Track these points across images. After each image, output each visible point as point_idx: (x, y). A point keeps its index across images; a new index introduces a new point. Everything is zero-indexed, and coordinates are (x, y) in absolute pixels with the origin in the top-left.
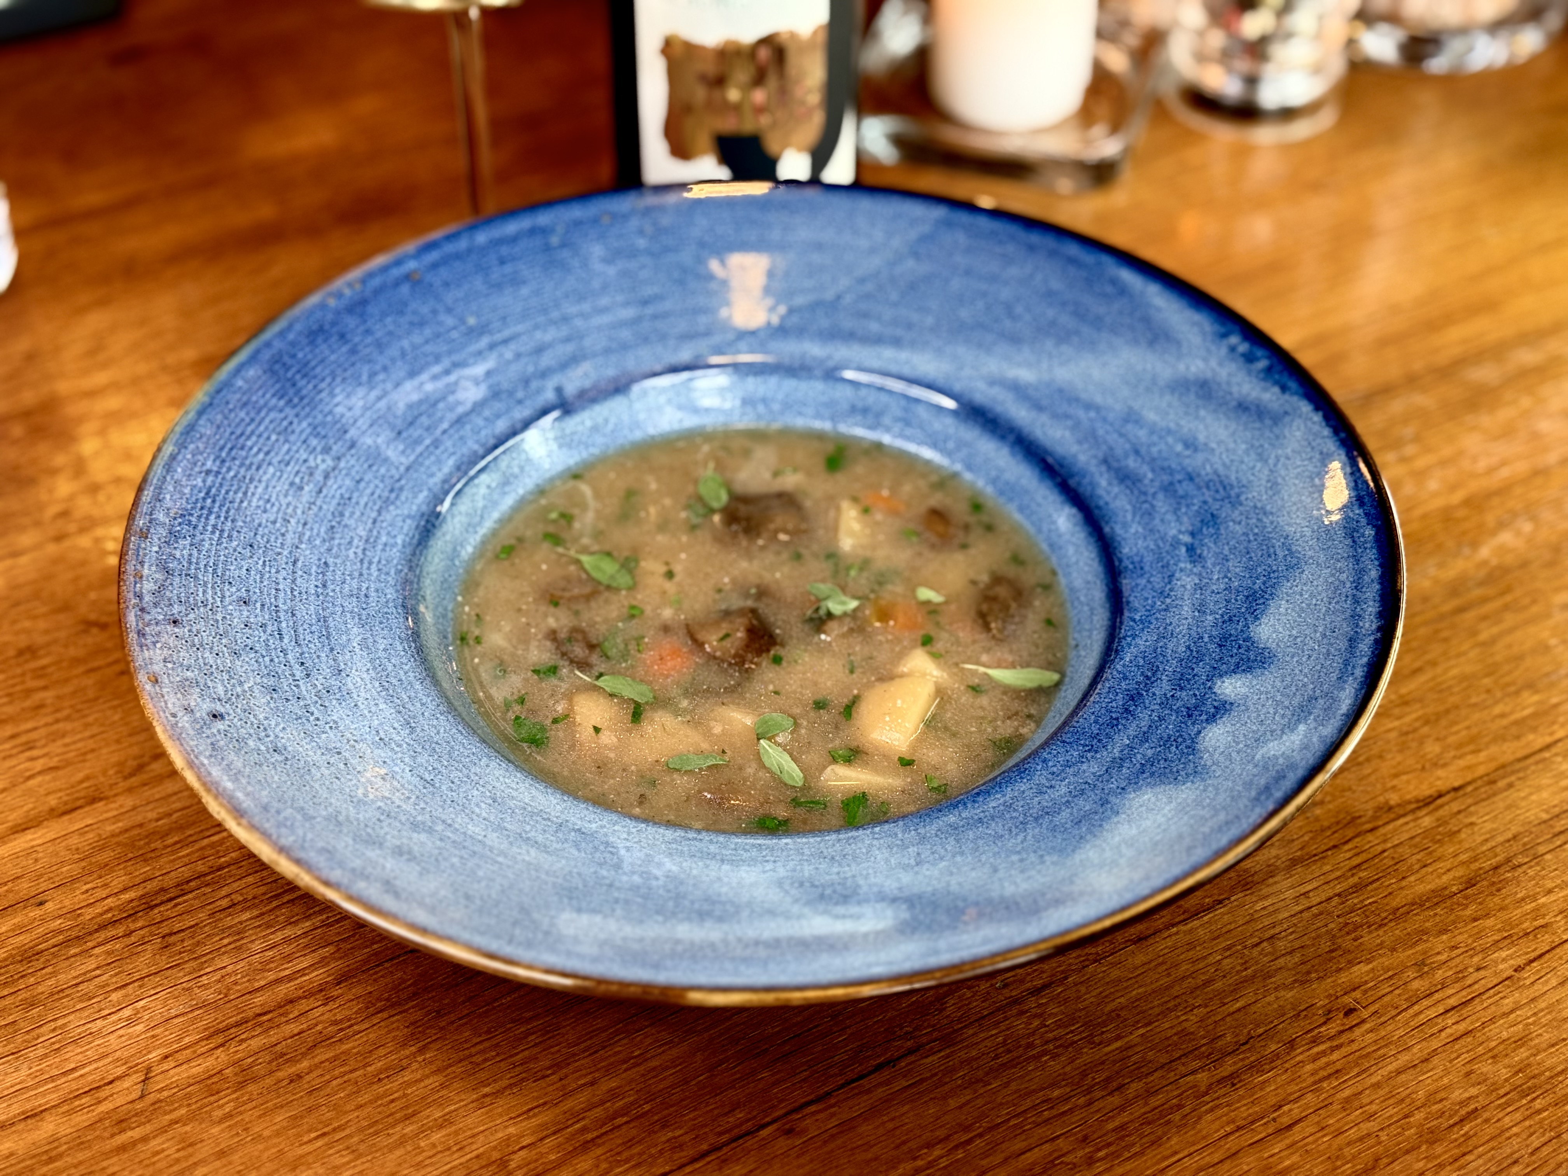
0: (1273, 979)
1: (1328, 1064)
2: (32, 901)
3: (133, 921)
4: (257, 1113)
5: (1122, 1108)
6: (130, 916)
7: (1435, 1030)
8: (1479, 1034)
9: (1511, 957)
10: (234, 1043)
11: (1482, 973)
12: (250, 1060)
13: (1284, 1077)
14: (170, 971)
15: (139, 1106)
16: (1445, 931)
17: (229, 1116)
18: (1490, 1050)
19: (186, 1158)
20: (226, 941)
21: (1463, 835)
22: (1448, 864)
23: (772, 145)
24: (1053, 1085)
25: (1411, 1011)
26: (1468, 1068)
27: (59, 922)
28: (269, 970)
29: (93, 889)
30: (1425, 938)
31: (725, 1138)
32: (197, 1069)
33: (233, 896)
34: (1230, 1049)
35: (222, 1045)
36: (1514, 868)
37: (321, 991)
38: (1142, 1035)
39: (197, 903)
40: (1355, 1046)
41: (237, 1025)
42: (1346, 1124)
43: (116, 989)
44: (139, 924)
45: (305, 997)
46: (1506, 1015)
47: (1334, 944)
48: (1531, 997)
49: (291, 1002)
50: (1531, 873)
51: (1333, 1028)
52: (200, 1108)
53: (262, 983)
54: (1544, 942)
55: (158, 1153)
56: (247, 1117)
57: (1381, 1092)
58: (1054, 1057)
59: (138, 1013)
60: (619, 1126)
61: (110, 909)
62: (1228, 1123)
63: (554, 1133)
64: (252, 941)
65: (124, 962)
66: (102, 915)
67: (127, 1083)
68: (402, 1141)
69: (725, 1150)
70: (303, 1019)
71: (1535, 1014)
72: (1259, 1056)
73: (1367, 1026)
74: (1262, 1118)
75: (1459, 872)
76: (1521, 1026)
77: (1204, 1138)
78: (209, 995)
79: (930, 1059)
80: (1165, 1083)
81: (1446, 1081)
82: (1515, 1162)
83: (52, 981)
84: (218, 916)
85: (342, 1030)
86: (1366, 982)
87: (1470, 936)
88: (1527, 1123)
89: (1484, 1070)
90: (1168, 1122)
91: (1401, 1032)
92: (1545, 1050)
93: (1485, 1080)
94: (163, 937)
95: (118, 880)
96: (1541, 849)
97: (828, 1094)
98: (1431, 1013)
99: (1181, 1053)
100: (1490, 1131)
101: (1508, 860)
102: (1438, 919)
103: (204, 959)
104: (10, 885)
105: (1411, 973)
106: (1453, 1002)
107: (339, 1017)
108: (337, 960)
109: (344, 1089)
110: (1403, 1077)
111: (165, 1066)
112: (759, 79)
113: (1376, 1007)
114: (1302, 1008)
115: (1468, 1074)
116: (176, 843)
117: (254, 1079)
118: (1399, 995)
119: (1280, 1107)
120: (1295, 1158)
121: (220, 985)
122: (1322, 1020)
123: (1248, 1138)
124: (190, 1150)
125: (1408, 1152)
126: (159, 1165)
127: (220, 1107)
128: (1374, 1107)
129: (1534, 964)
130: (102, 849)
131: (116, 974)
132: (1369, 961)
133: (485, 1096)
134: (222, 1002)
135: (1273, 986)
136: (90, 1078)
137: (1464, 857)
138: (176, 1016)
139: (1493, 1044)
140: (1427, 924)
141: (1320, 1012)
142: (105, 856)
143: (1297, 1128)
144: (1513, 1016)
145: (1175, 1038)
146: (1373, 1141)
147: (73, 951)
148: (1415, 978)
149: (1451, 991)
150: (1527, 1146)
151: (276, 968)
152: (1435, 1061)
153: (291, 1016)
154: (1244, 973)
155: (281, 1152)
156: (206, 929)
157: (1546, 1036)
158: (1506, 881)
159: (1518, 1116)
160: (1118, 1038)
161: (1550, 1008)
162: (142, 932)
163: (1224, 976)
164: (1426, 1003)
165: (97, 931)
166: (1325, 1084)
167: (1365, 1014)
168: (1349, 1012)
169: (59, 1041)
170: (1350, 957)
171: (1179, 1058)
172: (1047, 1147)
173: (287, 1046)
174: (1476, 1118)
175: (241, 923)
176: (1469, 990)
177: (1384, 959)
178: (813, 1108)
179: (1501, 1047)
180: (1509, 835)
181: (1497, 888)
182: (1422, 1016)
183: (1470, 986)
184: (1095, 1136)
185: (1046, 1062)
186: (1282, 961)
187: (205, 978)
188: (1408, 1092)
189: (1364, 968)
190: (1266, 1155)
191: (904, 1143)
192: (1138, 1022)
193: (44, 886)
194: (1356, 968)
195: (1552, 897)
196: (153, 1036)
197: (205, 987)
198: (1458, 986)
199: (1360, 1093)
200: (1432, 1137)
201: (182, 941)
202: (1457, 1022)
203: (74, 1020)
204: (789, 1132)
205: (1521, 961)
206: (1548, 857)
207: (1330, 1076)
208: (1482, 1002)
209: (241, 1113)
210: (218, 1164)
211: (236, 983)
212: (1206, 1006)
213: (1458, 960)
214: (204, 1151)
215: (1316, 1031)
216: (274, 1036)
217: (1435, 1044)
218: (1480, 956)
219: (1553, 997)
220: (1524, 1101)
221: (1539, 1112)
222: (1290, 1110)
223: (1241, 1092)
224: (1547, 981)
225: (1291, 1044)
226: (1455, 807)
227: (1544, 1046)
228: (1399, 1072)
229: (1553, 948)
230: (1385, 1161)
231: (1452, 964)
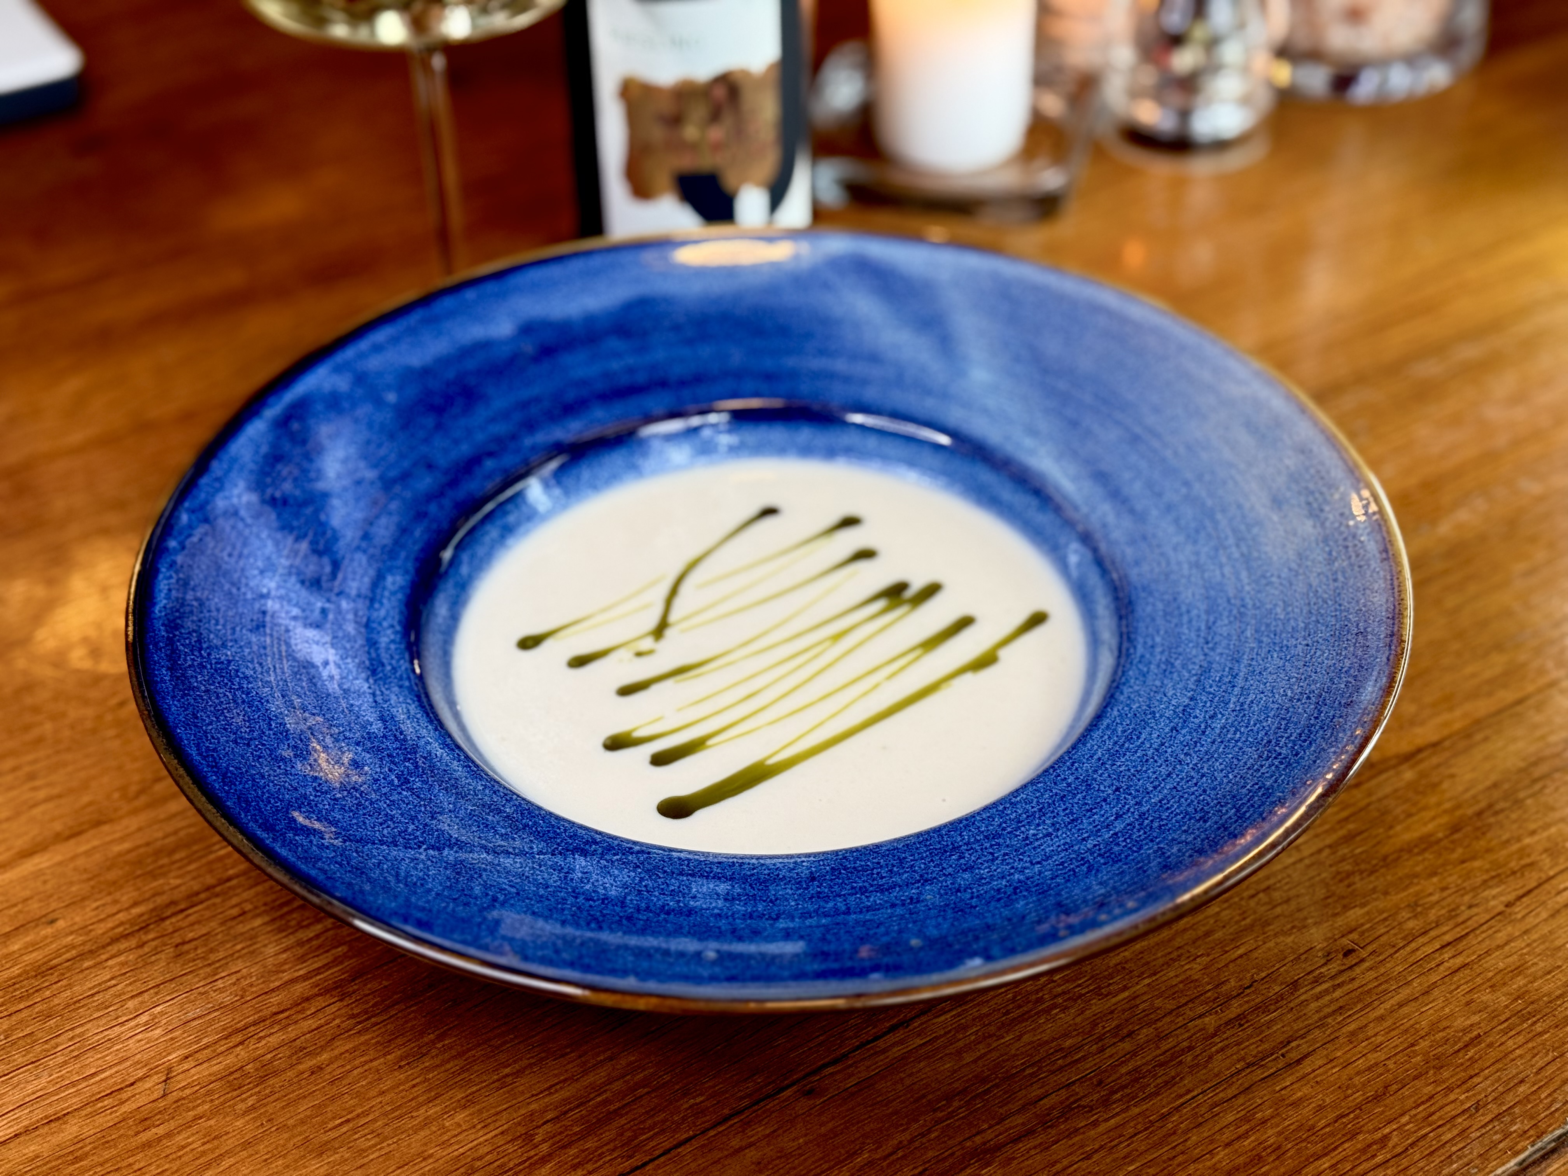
0: (1271, 927)
1: (1331, 1002)
2: (44, 920)
3: (146, 933)
4: (279, 1105)
5: (1134, 1054)
6: (142, 928)
7: (1433, 965)
8: (1475, 966)
9: (1501, 894)
10: (253, 1041)
11: (1475, 910)
12: (269, 1056)
13: (1289, 1016)
14: (185, 978)
15: (162, 1104)
16: (1434, 874)
17: (253, 1108)
18: (1489, 980)
19: (212, 1150)
20: (239, 947)
21: (1445, 785)
22: (1432, 813)
23: (729, 180)
24: (1066, 1035)
25: (1408, 949)
26: (1468, 998)
27: (71, 938)
28: (284, 971)
29: (104, 905)
30: (1415, 881)
31: (746, 1102)
32: (216, 1067)
33: (243, 905)
34: (1234, 993)
35: (241, 1043)
36: (1496, 813)
37: (336, 988)
38: (1149, 985)
39: (208, 914)
40: (1356, 984)
41: (255, 1024)
42: (1354, 1055)
43: (132, 997)
44: (151, 936)
45: (321, 995)
46: (1499, 947)
47: (1328, 891)
48: (1524, 929)
49: (307, 999)
50: (1514, 816)
51: (1334, 967)
52: (223, 1103)
53: (277, 984)
54: (1532, 879)
55: (183, 1147)
56: (270, 1109)
57: (1386, 1024)
58: (1065, 1009)
59: (156, 1017)
60: (641, 1097)
61: (122, 924)
62: (1239, 1061)
63: (577, 1107)
64: (265, 946)
65: (138, 971)
66: (113, 928)
67: (148, 1084)
68: (427, 1123)
69: (747, 1113)
70: (320, 1015)
71: (1528, 945)
72: (1263, 998)
73: (1366, 965)
74: (1272, 1054)
75: (1444, 820)
76: (1515, 957)
77: (1217, 1075)
78: (226, 998)
79: (942, 1018)
80: (1174, 1027)
81: (1447, 1010)
82: (1522, 1081)
83: (68, 993)
84: (229, 924)
85: (360, 1023)
86: (1362, 925)
87: (1460, 877)
88: (1530, 1045)
89: (1484, 998)
90: (1181, 1062)
91: (1400, 968)
92: (1541, 977)
93: (1486, 1008)
94: (177, 946)
95: (126, 896)
96: (1521, 795)
97: (845, 1056)
98: (1429, 950)
99: (1187, 999)
100: (1494, 1054)
101: (1490, 806)
102: (1426, 863)
103: (217, 965)
104: (20, 906)
105: (1405, 914)
106: (1448, 938)
107: (355, 1012)
108: (351, 958)
109: (366, 1077)
110: (1405, 1010)
111: (186, 1066)
112: (715, 116)
113: (1374, 946)
114: (1302, 951)
115: (1468, 1004)
116: (181, 860)
117: (276, 1073)
118: (1395, 935)
119: (1289, 1043)
120: (1306, 1090)
121: (235, 988)
122: (1323, 961)
123: (1260, 1074)
124: (216, 1142)
125: (1416, 1078)
126: (185, 1159)
127: (243, 1101)
128: (1380, 1039)
129: (1524, 899)
130: (109, 869)
131: (131, 984)
132: (1363, 905)
133: (507, 1075)
134: (238, 1003)
135: (1272, 933)
136: (111, 1081)
137: (1447, 805)
138: (195, 1019)
139: (1491, 974)
140: (1418, 869)
141: (1320, 954)
142: (112, 875)
143: (1307, 1062)
144: (1507, 948)
145: (1181, 986)
146: (1380, 1070)
147: (86, 964)
148: (1409, 919)
149: (1445, 929)
150: (1532, 1066)
151: (290, 969)
152: (1436, 992)
153: (309, 1013)
154: (1243, 923)
155: (307, 1140)
156: (219, 936)
157: (1542, 964)
158: (1490, 826)
159: (1520, 1039)
160: (1125, 988)
161: (1544, 939)
162: (154, 943)
163: (1224, 927)
164: (1421, 940)
165: (109, 944)
166: (1329, 1020)
167: (1364, 954)
168: (1348, 953)
169: (79, 1049)
170: (1345, 902)
171: (1186, 1004)
172: (1063, 1093)
173: (307, 1041)
174: (1480, 1043)
175: (253, 929)
176: (1463, 926)
177: (1377, 903)
178: (831, 1070)
179: (1498, 977)
180: (1488, 783)
181: (1481, 831)
182: (1420, 952)
183: (1463, 923)
184: (1110, 1080)
185: (1056, 1014)
186: (1278, 910)
187: (220, 981)
188: (1411, 1022)
189: (1359, 912)
190: (1278, 1088)
191: (924, 1096)
192: (1143, 973)
193: (54, 905)
194: (1351, 912)
195: (1536, 838)
196: (172, 1039)
197: (221, 990)
198: (1451, 924)
199: (1366, 1026)
200: (1438, 1063)
201: (196, 949)
202: (1454, 957)
203: (92, 1029)
204: (809, 1093)
205: (1511, 897)
206: (1529, 802)
207: (1334, 1012)
208: (1476, 936)
209: (265, 1105)
210: (244, 1154)
211: (251, 985)
212: (1208, 955)
213: (1449, 900)
214: (230, 1143)
215: (1318, 972)
216: (292, 1032)
217: (1434, 978)
218: (1471, 895)
219: (1545, 929)
220: (1525, 1025)
221: (1540, 1034)
222: (1299, 1046)
223: (1249, 1031)
224: (1538, 914)
225: (1295, 985)
226: (1435, 760)
227: (1540, 973)
228: (1401, 1005)
229: (1539, 885)
230: (1395, 1087)
231: (1444, 903)
